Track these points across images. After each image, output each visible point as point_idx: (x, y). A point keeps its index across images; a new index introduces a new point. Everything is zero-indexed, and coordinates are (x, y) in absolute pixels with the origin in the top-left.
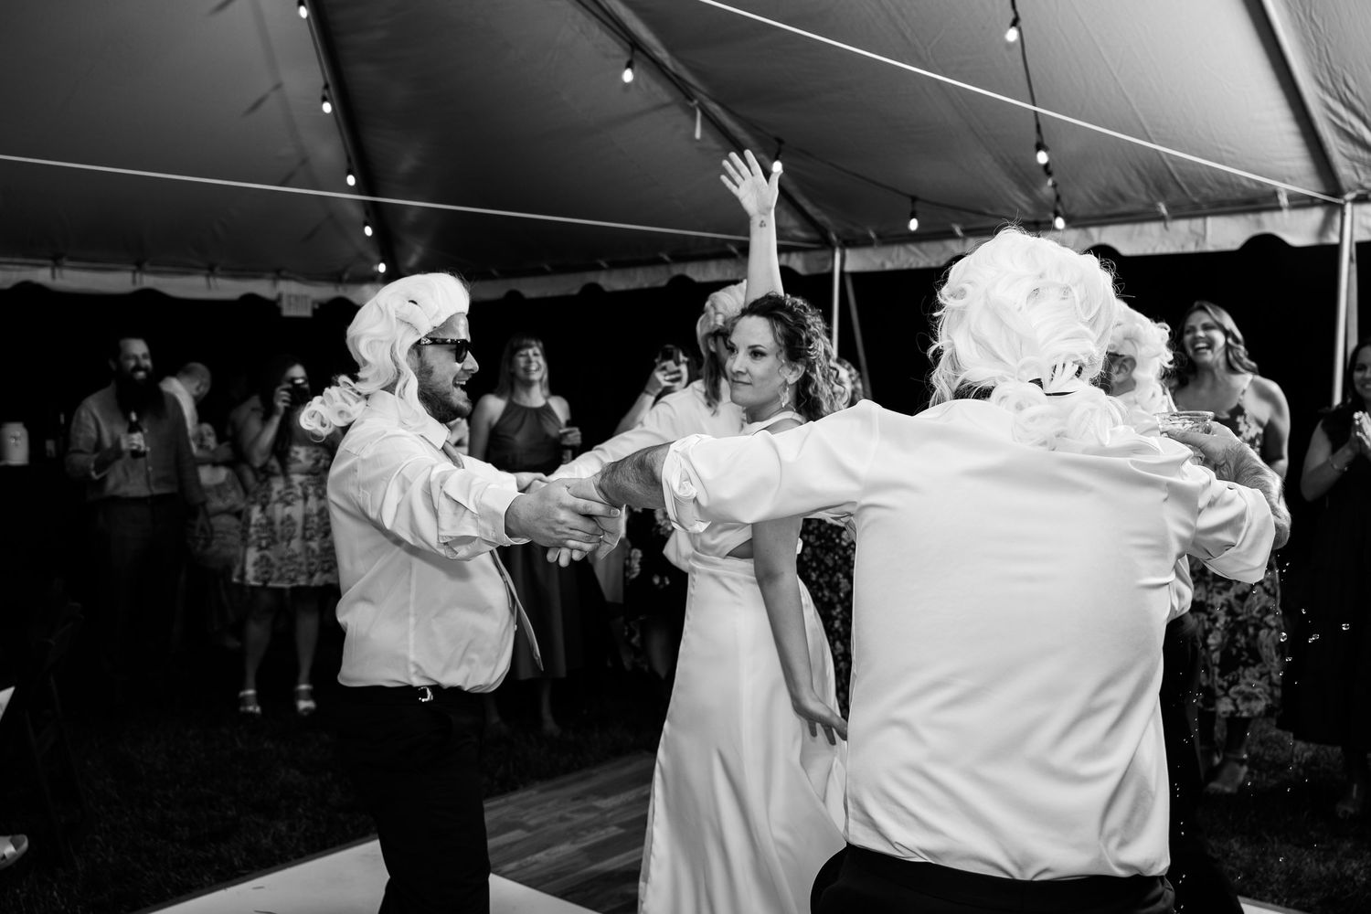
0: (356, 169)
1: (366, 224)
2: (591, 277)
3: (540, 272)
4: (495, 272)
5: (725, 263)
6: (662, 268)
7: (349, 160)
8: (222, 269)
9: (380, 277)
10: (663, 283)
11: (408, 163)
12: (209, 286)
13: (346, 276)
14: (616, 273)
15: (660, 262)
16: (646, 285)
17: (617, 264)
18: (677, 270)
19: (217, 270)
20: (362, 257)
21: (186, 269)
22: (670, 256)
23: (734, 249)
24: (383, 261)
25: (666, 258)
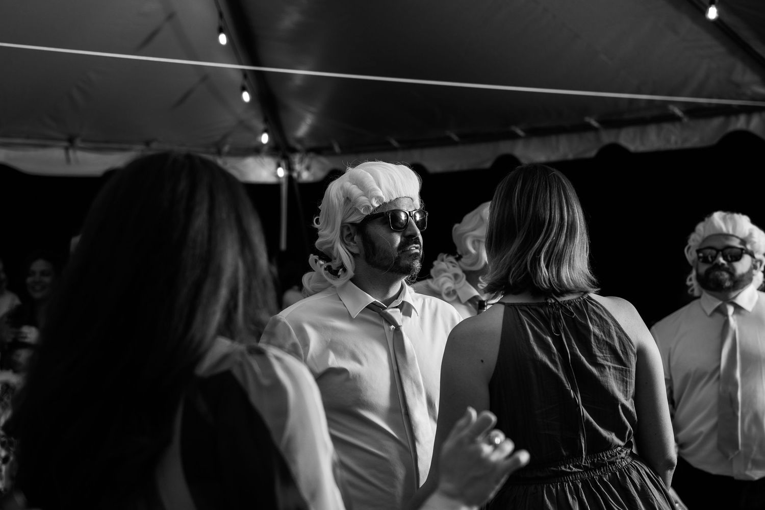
0: (230, 26)
1: (244, 89)
2: (504, 148)
3: (445, 142)
4: (395, 144)
5: (667, 126)
6: (590, 136)
7: (221, 15)
8: (84, 141)
9: (266, 148)
10: (592, 154)
11: (290, 19)
12: (68, 160)
13: (226, 148)
14: (535, 142)
15: (588, 128)
16: (570, 157)
17: (534, 132)
18: (607, 137)
19: (78, 143)
20: (243, 125)
21: (44, 141)
22: (598, 121)
23: (678, 111)
24: (266, 131)
25: (594, 123)
